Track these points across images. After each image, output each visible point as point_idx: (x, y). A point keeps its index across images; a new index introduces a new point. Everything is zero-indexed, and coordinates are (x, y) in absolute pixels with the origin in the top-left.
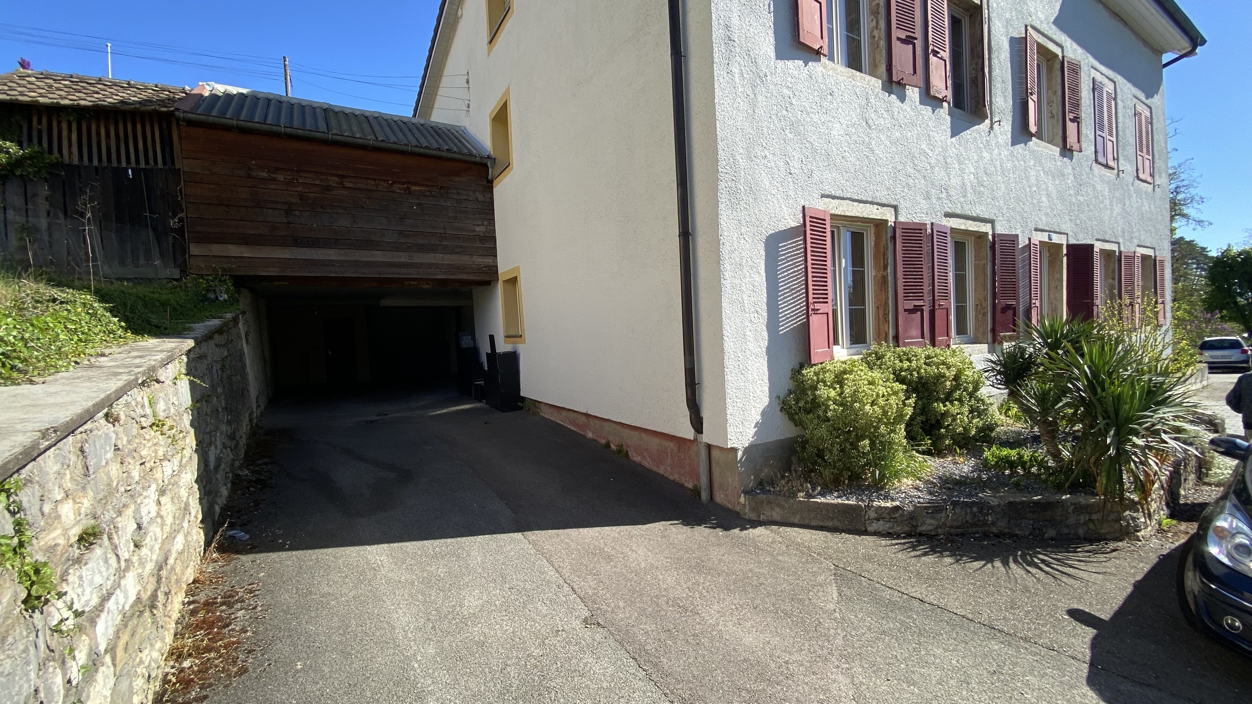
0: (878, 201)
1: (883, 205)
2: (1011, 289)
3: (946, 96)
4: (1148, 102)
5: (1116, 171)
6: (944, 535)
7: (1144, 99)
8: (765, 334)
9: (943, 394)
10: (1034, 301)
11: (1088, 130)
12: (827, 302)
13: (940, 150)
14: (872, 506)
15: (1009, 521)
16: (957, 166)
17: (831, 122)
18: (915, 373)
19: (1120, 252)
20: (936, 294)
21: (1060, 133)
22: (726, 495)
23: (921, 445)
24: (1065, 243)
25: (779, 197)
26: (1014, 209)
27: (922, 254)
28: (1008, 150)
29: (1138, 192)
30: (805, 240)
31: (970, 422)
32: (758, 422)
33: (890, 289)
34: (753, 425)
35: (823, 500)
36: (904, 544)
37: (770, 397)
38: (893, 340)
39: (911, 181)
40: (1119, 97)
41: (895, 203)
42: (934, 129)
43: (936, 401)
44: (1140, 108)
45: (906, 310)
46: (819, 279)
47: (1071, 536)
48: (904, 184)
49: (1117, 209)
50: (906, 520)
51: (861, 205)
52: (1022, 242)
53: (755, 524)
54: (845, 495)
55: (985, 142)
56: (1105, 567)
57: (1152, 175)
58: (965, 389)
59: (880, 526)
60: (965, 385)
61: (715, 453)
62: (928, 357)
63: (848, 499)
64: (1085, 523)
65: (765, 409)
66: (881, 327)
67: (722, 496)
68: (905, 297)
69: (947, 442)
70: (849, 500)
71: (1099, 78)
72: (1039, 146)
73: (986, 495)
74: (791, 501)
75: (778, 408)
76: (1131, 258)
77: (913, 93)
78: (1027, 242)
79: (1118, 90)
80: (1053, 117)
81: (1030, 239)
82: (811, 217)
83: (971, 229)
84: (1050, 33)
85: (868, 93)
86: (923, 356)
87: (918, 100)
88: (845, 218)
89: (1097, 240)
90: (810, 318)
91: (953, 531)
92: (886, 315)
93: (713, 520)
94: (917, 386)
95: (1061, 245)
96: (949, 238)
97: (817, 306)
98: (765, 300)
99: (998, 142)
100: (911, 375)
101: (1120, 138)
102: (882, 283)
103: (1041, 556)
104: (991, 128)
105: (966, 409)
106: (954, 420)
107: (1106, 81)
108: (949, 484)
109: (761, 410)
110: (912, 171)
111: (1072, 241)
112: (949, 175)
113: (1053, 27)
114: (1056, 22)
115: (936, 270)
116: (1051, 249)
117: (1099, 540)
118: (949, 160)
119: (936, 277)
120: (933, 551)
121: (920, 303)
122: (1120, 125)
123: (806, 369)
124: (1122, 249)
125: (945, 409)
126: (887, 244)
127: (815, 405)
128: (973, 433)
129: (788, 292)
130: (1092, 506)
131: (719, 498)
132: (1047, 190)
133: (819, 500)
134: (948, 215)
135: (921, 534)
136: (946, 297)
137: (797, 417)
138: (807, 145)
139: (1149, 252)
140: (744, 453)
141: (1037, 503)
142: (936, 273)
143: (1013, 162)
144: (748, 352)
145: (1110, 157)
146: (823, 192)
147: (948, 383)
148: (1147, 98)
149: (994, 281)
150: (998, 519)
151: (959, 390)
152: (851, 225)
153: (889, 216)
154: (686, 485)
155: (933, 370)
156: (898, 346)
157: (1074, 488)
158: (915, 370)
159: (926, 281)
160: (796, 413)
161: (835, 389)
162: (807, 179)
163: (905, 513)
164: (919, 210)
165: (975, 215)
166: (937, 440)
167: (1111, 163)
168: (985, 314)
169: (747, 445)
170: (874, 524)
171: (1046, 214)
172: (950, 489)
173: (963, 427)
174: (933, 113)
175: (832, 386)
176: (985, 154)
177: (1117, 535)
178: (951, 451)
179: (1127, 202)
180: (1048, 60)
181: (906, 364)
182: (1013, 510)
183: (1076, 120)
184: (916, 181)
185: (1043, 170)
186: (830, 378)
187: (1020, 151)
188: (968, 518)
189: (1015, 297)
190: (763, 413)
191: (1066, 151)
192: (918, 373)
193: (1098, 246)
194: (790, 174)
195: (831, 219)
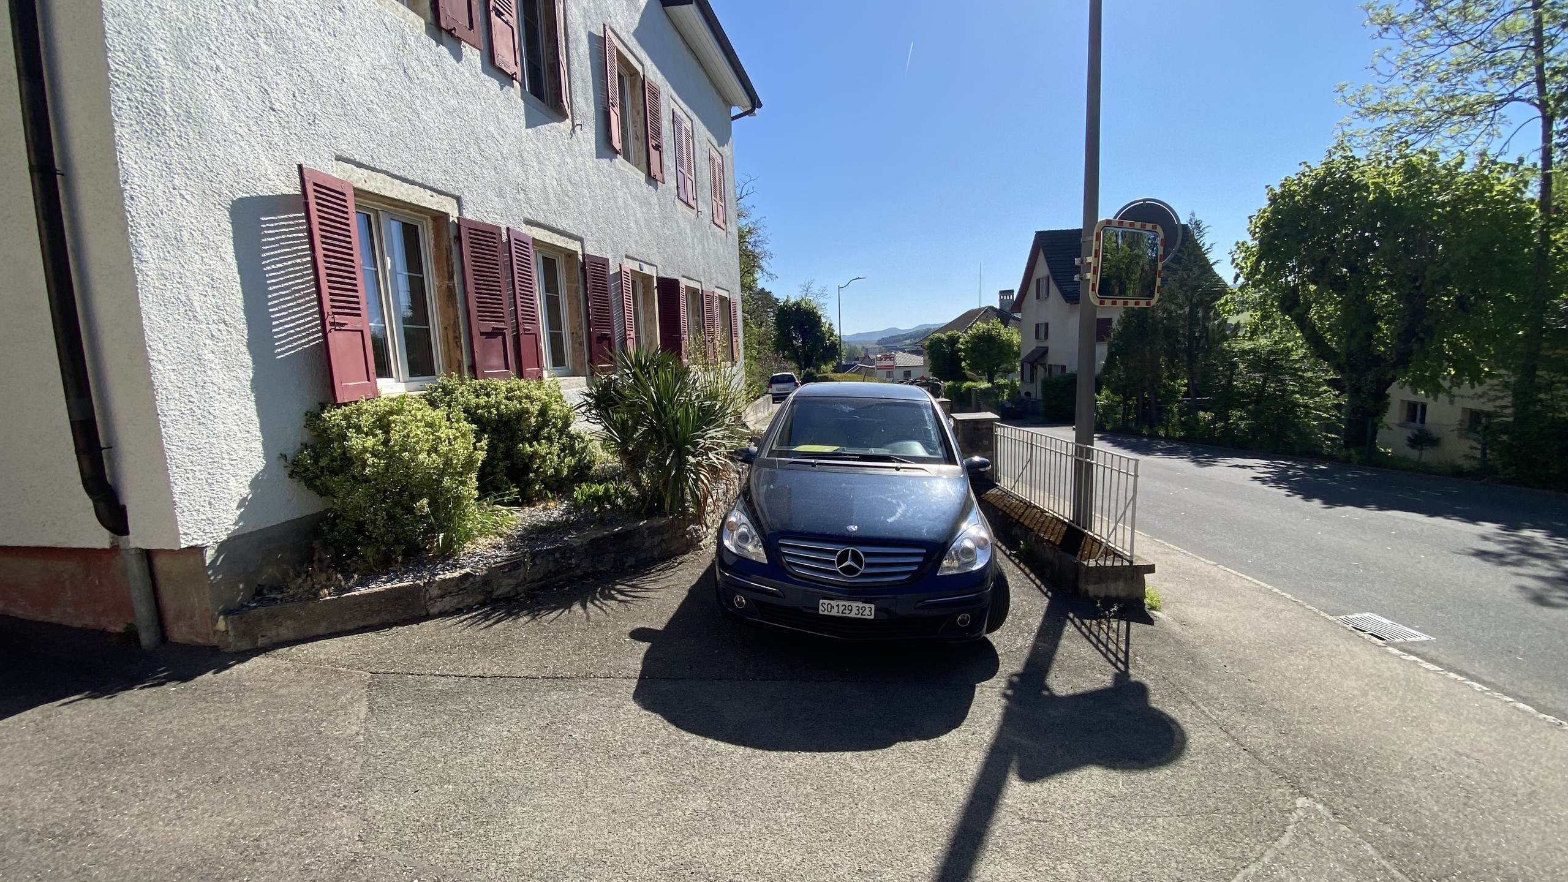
0: (432, 185)
1: (441, 193)
2: (605, 317)
3: (515, 73)
4: (720, 149)
5: (695, 211)
6: (524, 592)
7: (716, 146)
8: (247, 359)
9: (529, 433)
10: (628, 332)
11: (669, 162)
12: (359, 315)
13: (513, 139)
14: (435, 581)
15: (592, 561)
16: (535, 164)
17: (344, 51)
18: (494, 410)
19: (702, 291)
20: (520, 316)
21: (645, 159)
22: (192, 627)
23: (504, 496)
24: (655, 275)
25: (252, 141)
26: (603, 230)
27: (497, 265)
28: (593, 161)
29: (714, 235)
30: (308, 217)
31: (563, 462)
32: (245, 499)
33: (459, 305)
34: (234, 505)
35: (364, 591)
36: (475, 616)
37: (267, 456)
38: (469, 371)
39: (477, 170)
40: (696, 136)
41: (457, 193)
42: (503, 110)
43: (522, 441)
44: (714, 154)
45: (482, 334)
46: (340, 280)
47: (648, 560)
48: (467, 170)
49: (698, 250)
50: (479, 588)
51: (406, 185)
52: (613, 270)
53: (243, 656)
54: (398, 577)
55: (567, 145)
56: (670, 581)
57: (725, 222)
58: (555, 425)
59: (448, 603)
60: (554, 420)
61: (160, 563)
62: (511, 390)
63: (400, 582)
64: (659, 544)
65: (257, 476)
66: (452, 354)
67: (184, 629)
68: (479, 316)
69: (537, 487)
70: (404, 581)
71: (678, 112)
72: (625, 167)
73: (571, 538)
74: (311, 604)
75: (284, 473)
76: (711, 297)
77: (472, 55)
78: (619, 269)
79: (695, 130)
80: (637, 138)
81: (620, 266)
82: (315, 184)
83: (556, 243)
84: (630, 44)
85: (404, 30)
86: (504, 389)
87: (479, 65)
88: (380, 198)
89: (683, 276)
90: (329, 335)
91: (535, 585)
92: (457, 338)
93: (162, 672)
94: (497, 426)
95: (651, 277)
96: (531, 250)
97: (339, 319)
98: (240, 303)
99: (581, 149)
100: (490, 412)
101: (698, 179)
102: (449, 295)
103: (618, 587)
104: (573, 130)
105: (556, 448)
106: (545, 461)
107: (684, 116)
108: (534, 534)
109: (250, 479)
110: (477, 156)
111: (662, 275)
112: (526, 172)
113: (633, 38)
114: (636, 34)
115: (517, 287)
116: (641, 280)
117: (670, 558)
118: (525, 155)
119: (518, 295)
120: (509, 614)
121: (501, 326)
122: (697, 166)
123: (329, 412)
124: (704, 288)
125: (532, 449)
126: (451, 246)
127: (347, 461)
128: (565, 473)
129: (287, 295)
130: (663, 526)
131: (179, 633)
132: (635, 216)
133: (357, 593)
134: (528, 222)
135: (498, 600)
136: (533, 320)
137: (318, 483)
138: (303, 73)
139: (725, 294)
140: (219, 552)
141: (618, 533)
142: (518, 291)
143: (599, 176)
144: (210, 388)
145: (690, 195)
146: (338, 153)
147: (533, 420)
148: (719, 146)
149: (587, 307)
150: (581, 560)
151: (548, 427)
152: (396, 211)
153: (451, 209)
154: (112, 628)
155: (515, 405)
156: (476, 378)
157: (651, 513)
158: (493, 406)
159: (506, 300)
160: (317, 478)
161: (375, 436)
162: (307, 126)
163: (478, 579)
164: (490, 209)
165: (561, 228)
166: (525, 486)
167: (691, 202)
168: (581, 344)
169: (225, 538)
170: (438, 604)
171: (636, 242)
172: (533, 539)
173: (554, 468)
174: (501, 89)
175: (370, 433)
176: (568, 160)
177: (685, 548)
178: (542, 498)
179: (706, 244)
180: (631, 75)
181: (483, 400)
182: (596, 547)
183: (658, 147)
184: (484, 171)
185: (630, 193)
186: (366, 421)
187: (605, 165)
188: (551, 566)
189: (610, 326)
190: (255, 484)
191: (651, 179)
192: (497, 410)
193: (683, 283)
194: (273, 110)
195: (355, 195)
